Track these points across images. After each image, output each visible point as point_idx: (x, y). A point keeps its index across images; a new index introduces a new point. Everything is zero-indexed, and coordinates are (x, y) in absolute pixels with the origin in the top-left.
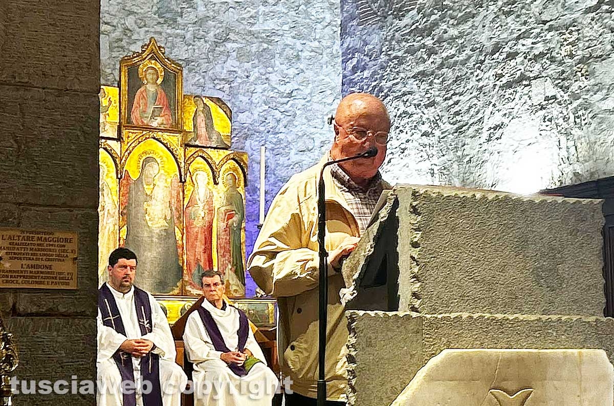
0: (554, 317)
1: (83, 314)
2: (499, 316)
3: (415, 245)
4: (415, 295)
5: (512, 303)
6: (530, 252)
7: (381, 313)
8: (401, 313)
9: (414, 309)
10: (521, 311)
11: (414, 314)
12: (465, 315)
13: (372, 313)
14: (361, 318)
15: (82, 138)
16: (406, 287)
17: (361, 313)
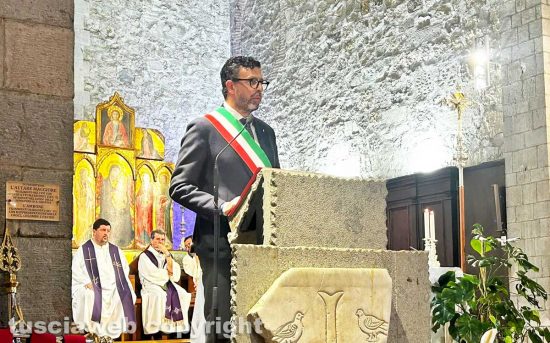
0: (357, 250)
1: (63, 237)
2: (325, 248)
3: (274, 205)
4: (273, 235)
5: (331, 241)
6: (343, 210)
7: (252, 245)
8: (264, 246)
9: (272, 244)
10: (337, 246)
11: (273, 247)
12: (303, 248)
13: (247, 246)
14: (240, 249)
15: (62, 127)
16: (268, 230)
17: (240, 245)
